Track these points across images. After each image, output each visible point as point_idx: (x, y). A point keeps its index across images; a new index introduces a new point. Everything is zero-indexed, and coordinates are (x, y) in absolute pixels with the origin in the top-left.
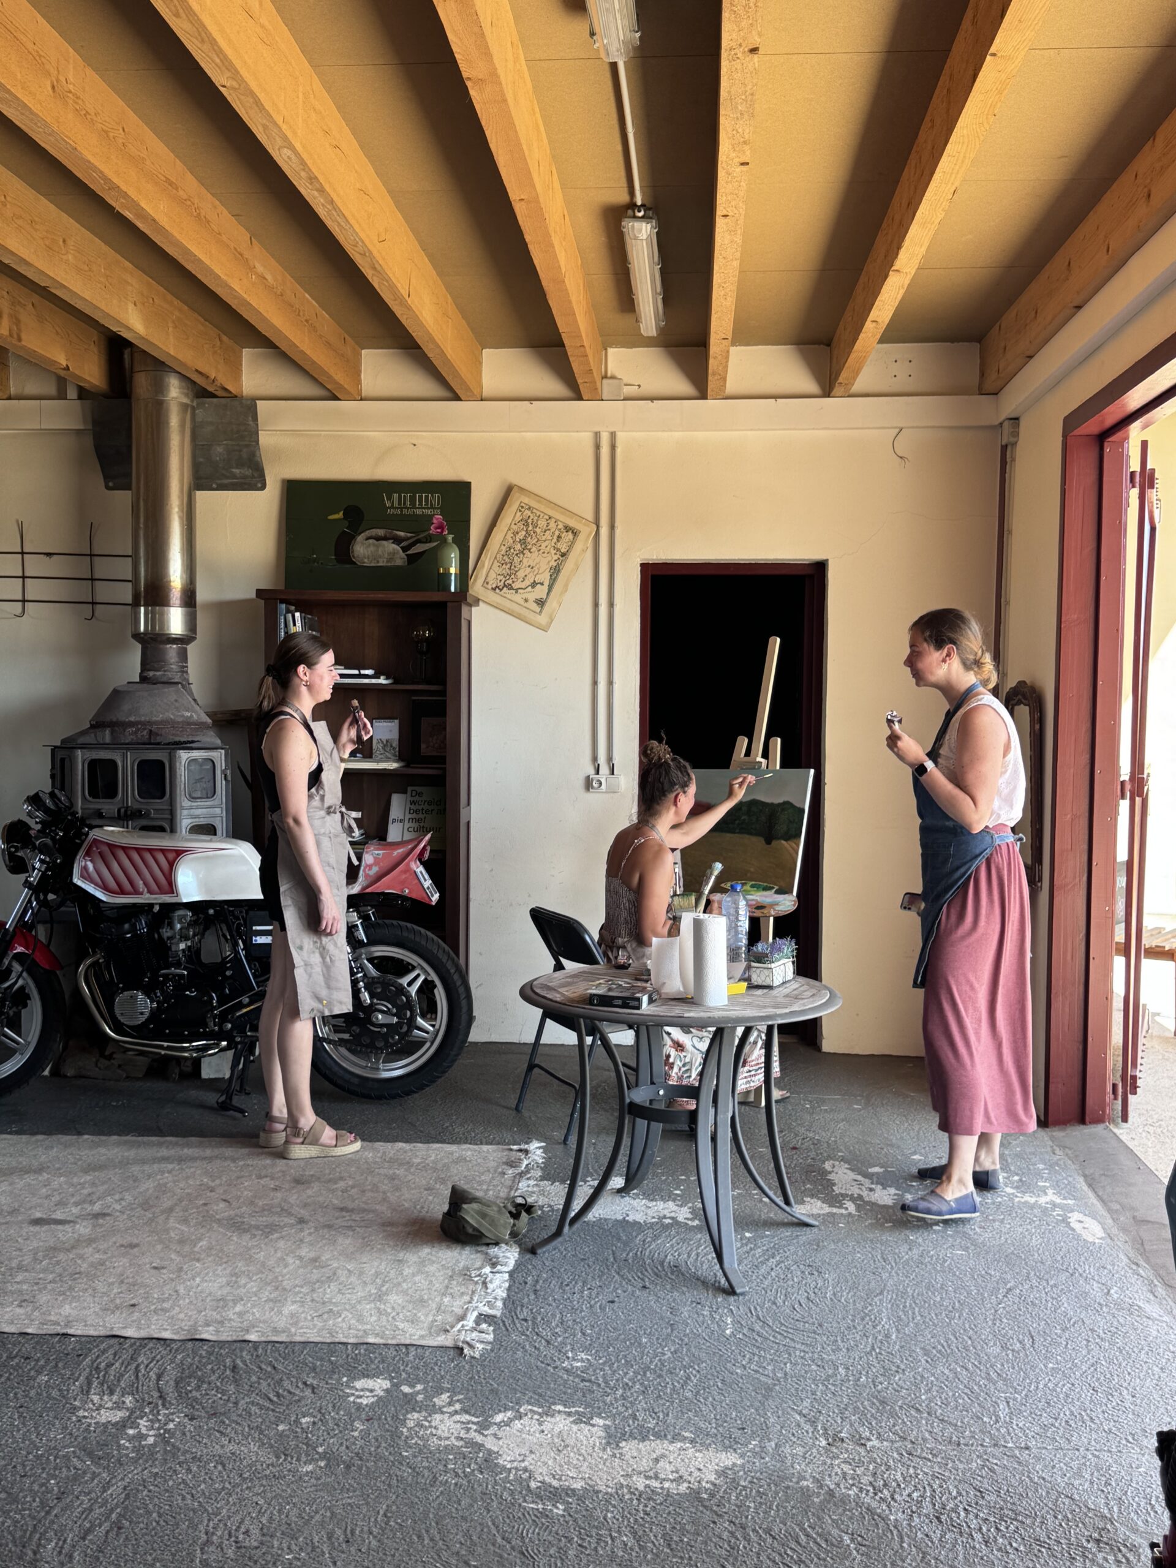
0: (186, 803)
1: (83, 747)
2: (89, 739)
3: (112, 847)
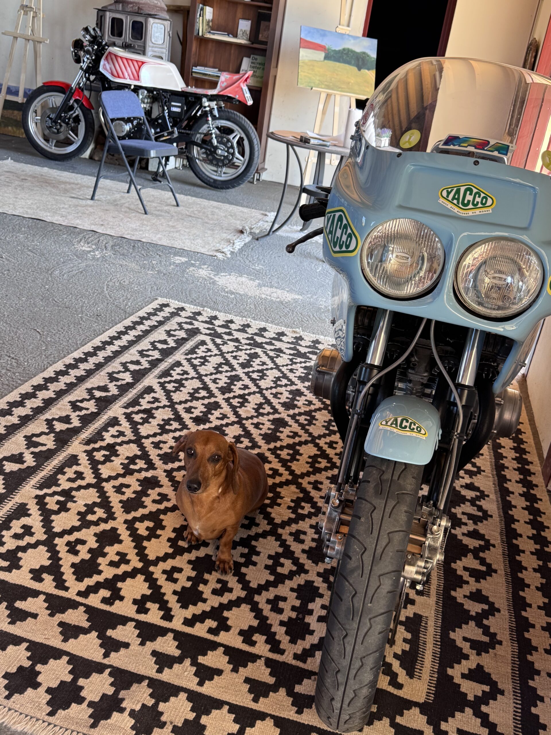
0: (151, 44)
1: (110, 11)
2: (113, 7)
3: (116, 56)
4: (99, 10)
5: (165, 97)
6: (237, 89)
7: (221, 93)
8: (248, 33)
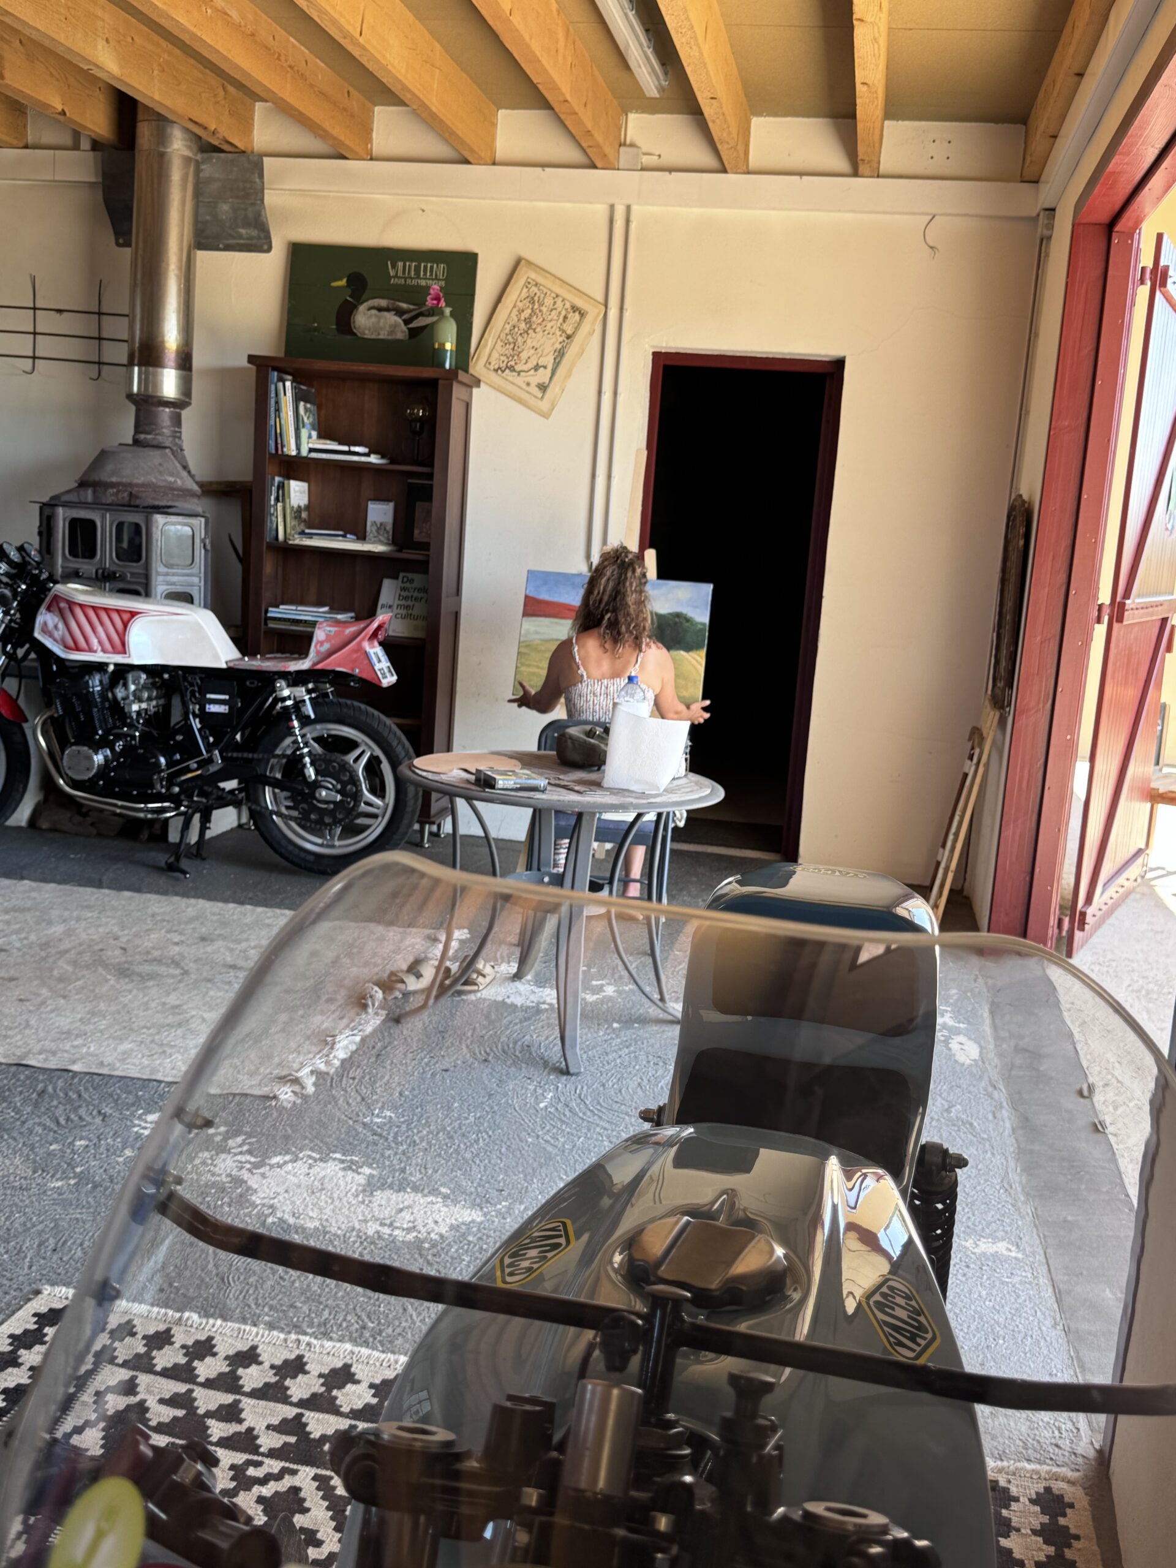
0: (162, 569)
1: (65, 505)
2: (72, 497)
3: (71, 604)
4: (44, 504)
5: (192, 685)
6: (355, 656)
7: (319, 667)
8: (389, 527)
